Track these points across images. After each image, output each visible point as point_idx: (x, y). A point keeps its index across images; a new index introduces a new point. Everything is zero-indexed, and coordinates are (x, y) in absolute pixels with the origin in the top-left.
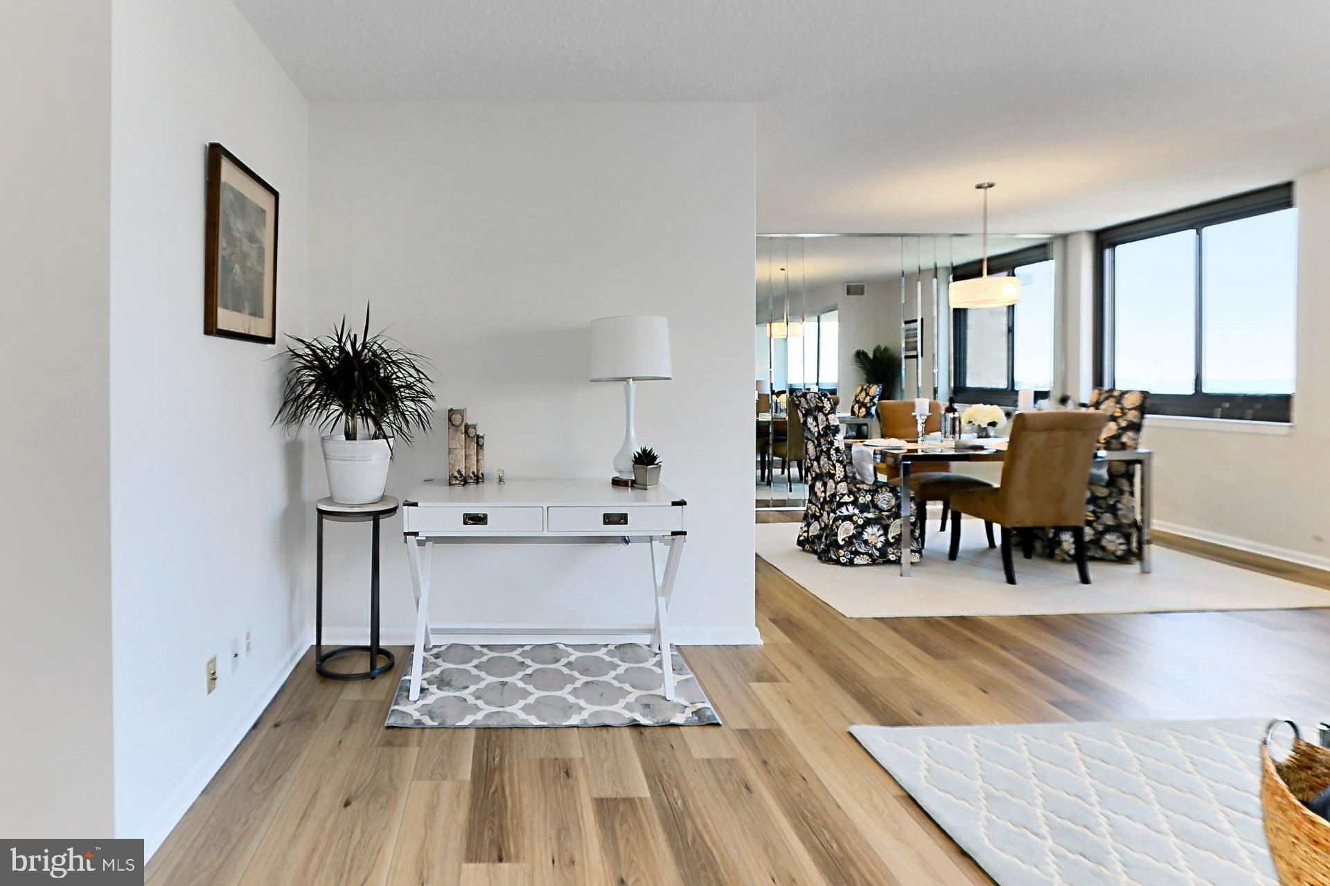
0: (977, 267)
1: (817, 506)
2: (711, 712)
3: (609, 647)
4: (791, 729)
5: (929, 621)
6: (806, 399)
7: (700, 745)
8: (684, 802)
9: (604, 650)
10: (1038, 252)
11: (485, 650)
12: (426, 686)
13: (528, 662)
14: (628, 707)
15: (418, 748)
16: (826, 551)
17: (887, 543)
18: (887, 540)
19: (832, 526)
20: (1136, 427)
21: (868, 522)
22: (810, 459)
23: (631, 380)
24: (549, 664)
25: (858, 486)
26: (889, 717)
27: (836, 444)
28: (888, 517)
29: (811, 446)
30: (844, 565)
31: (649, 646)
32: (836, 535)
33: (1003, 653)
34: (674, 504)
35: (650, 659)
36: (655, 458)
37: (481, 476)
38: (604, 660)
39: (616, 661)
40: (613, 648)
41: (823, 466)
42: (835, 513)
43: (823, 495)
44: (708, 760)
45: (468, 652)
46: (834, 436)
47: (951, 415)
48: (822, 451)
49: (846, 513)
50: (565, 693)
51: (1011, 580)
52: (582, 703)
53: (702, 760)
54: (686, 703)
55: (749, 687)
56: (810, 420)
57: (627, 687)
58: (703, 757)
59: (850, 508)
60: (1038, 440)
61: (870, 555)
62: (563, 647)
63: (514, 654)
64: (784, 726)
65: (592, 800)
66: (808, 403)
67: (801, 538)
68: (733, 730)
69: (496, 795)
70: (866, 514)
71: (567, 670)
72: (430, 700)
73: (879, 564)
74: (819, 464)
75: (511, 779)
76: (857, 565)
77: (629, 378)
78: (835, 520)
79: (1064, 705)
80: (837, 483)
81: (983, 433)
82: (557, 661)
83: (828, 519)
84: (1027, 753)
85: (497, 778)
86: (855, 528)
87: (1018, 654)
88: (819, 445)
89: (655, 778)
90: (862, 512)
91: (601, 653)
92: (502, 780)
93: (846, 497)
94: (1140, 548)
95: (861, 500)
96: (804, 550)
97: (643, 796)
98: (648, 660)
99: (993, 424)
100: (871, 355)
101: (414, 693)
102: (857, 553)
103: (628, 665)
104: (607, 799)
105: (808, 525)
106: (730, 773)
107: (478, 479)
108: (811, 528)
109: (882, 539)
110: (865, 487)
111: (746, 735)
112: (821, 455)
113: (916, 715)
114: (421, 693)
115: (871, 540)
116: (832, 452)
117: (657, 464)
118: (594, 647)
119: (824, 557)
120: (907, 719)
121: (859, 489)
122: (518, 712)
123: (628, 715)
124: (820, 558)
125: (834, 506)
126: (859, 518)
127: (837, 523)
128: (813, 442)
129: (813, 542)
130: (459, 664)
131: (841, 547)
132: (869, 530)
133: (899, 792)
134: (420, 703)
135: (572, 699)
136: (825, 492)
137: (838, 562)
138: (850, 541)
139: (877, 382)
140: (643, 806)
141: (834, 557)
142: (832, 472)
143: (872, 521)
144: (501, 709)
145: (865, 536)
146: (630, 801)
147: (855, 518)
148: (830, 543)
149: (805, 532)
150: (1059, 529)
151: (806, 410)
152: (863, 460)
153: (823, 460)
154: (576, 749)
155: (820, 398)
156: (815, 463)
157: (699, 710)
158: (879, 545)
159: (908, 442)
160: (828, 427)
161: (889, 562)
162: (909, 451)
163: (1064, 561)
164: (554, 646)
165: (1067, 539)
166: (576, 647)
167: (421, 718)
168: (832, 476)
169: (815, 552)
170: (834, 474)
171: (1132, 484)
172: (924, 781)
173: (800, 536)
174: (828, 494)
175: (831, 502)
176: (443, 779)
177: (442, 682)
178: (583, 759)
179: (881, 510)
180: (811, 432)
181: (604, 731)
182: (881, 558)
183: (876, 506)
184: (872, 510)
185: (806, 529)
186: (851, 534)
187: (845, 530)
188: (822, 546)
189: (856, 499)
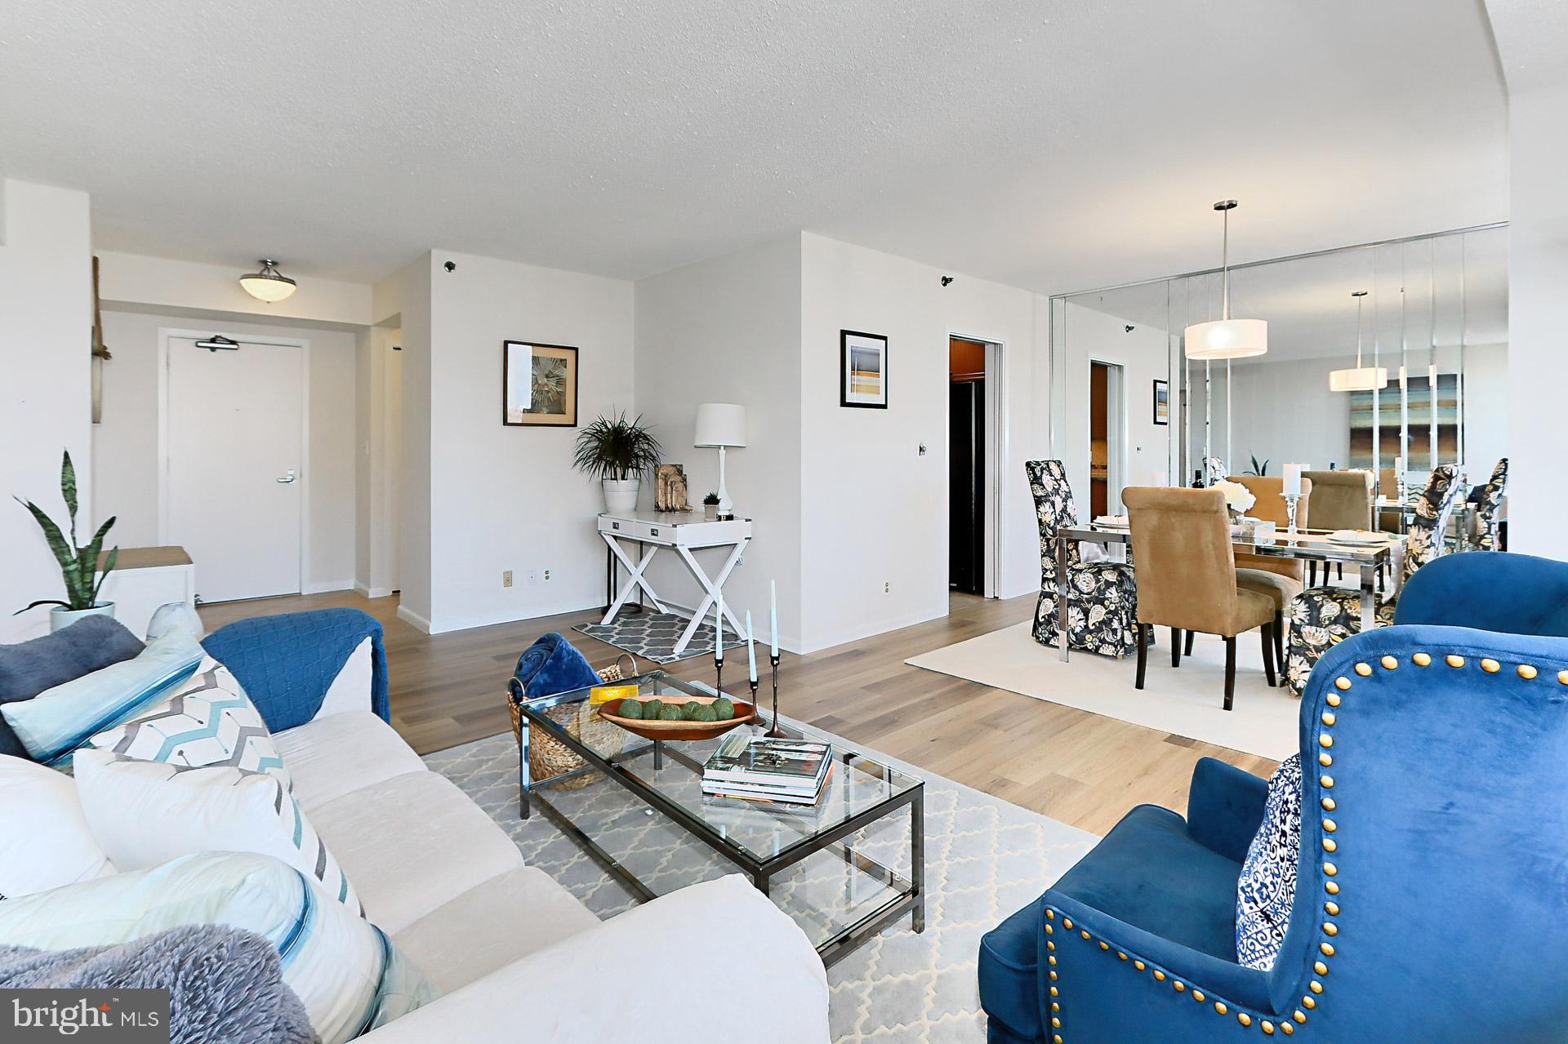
17: (1086, 629)
23: (723, 447)
30: (1092, 654)
49: (1047, 590)
59: (1052, 585)
77: (719, 447)
93: (1048, 572)
109: (1082, 623)
127: (1040, 600)
158: (1078, 630)
187: (1045, 608)
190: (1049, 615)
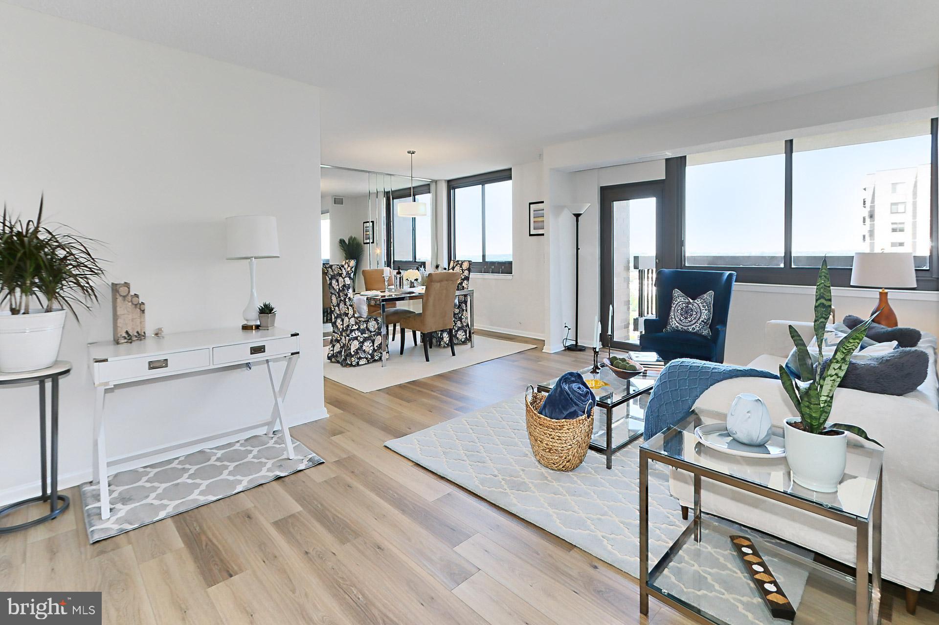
0: (409, 191)
1: (338, 334)
2: (317, 458)
3: (241, 442)
4: (359, 453)
5: (400, 386)
6: (332, 269)
7: (317, 475)
8: (322, 505)
9: (238, 444)
10: (425, 188)
11: (148, 469)
12: (112, 507)
13: (187, 466)
14: (269, 470)
15: (131, 545)
16: (345, 359)
17: (374, 350)
18: (374, 349)
19: (348, 344)
20: (467, 278)
21: (365, 339)
22: (333, 306)
23: (253, 258)
24: (205, 462)
25: (359, 319)
26: (399, 434)
27: (349, 296)
28: (374, 335)
29: (334, 298)
30: (354, 366)
31: (266, 434)
32: (350, 349)
33: (432, 393)
34: (292, 335)
35: (270, 441)
36: (272, 309)
37: (143, 334)
38: (241, 450)
39: (249, 448)
40: (243, 442)
41: (341, 309)
42: (349, 337)
43: (342, 327)
44: (325, 481)
45: (135, 475)
46: (348, 290)
47: (399, 276)
48: (341, 300)
49: (354, 336)
50: (225, 475)
51: (427, 360)
52: (239, 477)
53: (322, 482)
54: (302, 458)
55: (331, 439)
56: (334, 282)
57: (263, 460)
58: (321, 481)
59: (356, 332)
60: (437, 286)
61: (367, 358)
62: (209, 451)
63: (174, 465)
64: (355, 453)
65: (271, 525)
66: (333, 271)
67: (330, 355)
68: (332, 463)
69: (208, 547)
70: (364, 335)
71: (219, 463)
72: (121, 514)
73: (371, 363)
74: (339, 308)
75: (214, 534)
76: (361, 365)
77: (252, 257)
78: (349, 340)
79: (459, 409)
80: (349, 319)
81: (412, 285)
82: (209, 460)
83: (345, 340)
84: (452, 432)
85: (203, 538)
86: (359, 344)
87: (439, 392)
88: (339, 296)
89: (300, 499)
90: (362, 334)
91: (237, 447)
92: (208, 537)
93: (354, 326)
94: (470, 336)
95: (362, 327)
96: (331, 362)
97: (298, 510)
98: (269, 442)
99: (416, 280)
100: (347, 242)
101: (106, 513)
102: (360, 358)
103: (257, 449)
104: (279, 520)
105: (333, 346)
106: (338, 483)
107: (141, 336)
108: (335, 348)
109: (372, 348)
110: (363, 320)
111: (338, 463)
112: (340, 302)
113: (409, 430)
114: (110, 512)
115: (367, 349)
116: (347, 300)
117: (273, 313)
118: (230, 445)
119: (344, 364)
120: (405, 432)
121: (360, 321)
122: (197, 497)
123: (272, 475)
124: (342, 365)
125: (348, 332)
126: (361, 337)
127: (350, 343)
128: (336, 295)
129: (337, 356)
130: (132, 484)
131: (352, 356)
132: (366, 344)
133: (413, 464)
134: (114, 518)
135: (231, 478)
136: (343, 324)
137: (351, 365)
138: (357, 352)
139: (352, 258)
140: (300, 515)
141: (349, 363)
142: (347, 312)
143: (367, 339)
144: (184, 500)
145: (364, 348)
146: (293, 516)
147: (359, 338)
148: (347, 355)
149: (332, 350)
150: (442, 331)
151: (332, 276)
152: (360, 304)
153: (342, 305)
154: (247, 502)
155: (340, 268)
156: (337, 308)
157: (311, 458)
158: (371, 352)
159: (381, 292)
160: (344, 286)
161: (375, 361)
162: (382, 296)
163: (444, 347)
164: (201, 452)
165: (446, 336)
166: (218, 448)
167: (121, 526)
168: (347, 315)
169: (338, 362)
170: (348, 313)
171: (466, 305)
172: (420, 455)
173: (329, 354)
174: (344, 326)
175: (347, 330)
176: (163, 554)
177: (124, 499)
178: (255, 507)
179: (371, 332)
180: (334, 289)
181: (260, 487)
182: (372, 360)
183: (368, 330)
184: (367, 332)
185: (332, 349)
186: (357, 348)
187: (355, 345)
188: (343, 357)
189: (359, 326)
190: (356, 350)
